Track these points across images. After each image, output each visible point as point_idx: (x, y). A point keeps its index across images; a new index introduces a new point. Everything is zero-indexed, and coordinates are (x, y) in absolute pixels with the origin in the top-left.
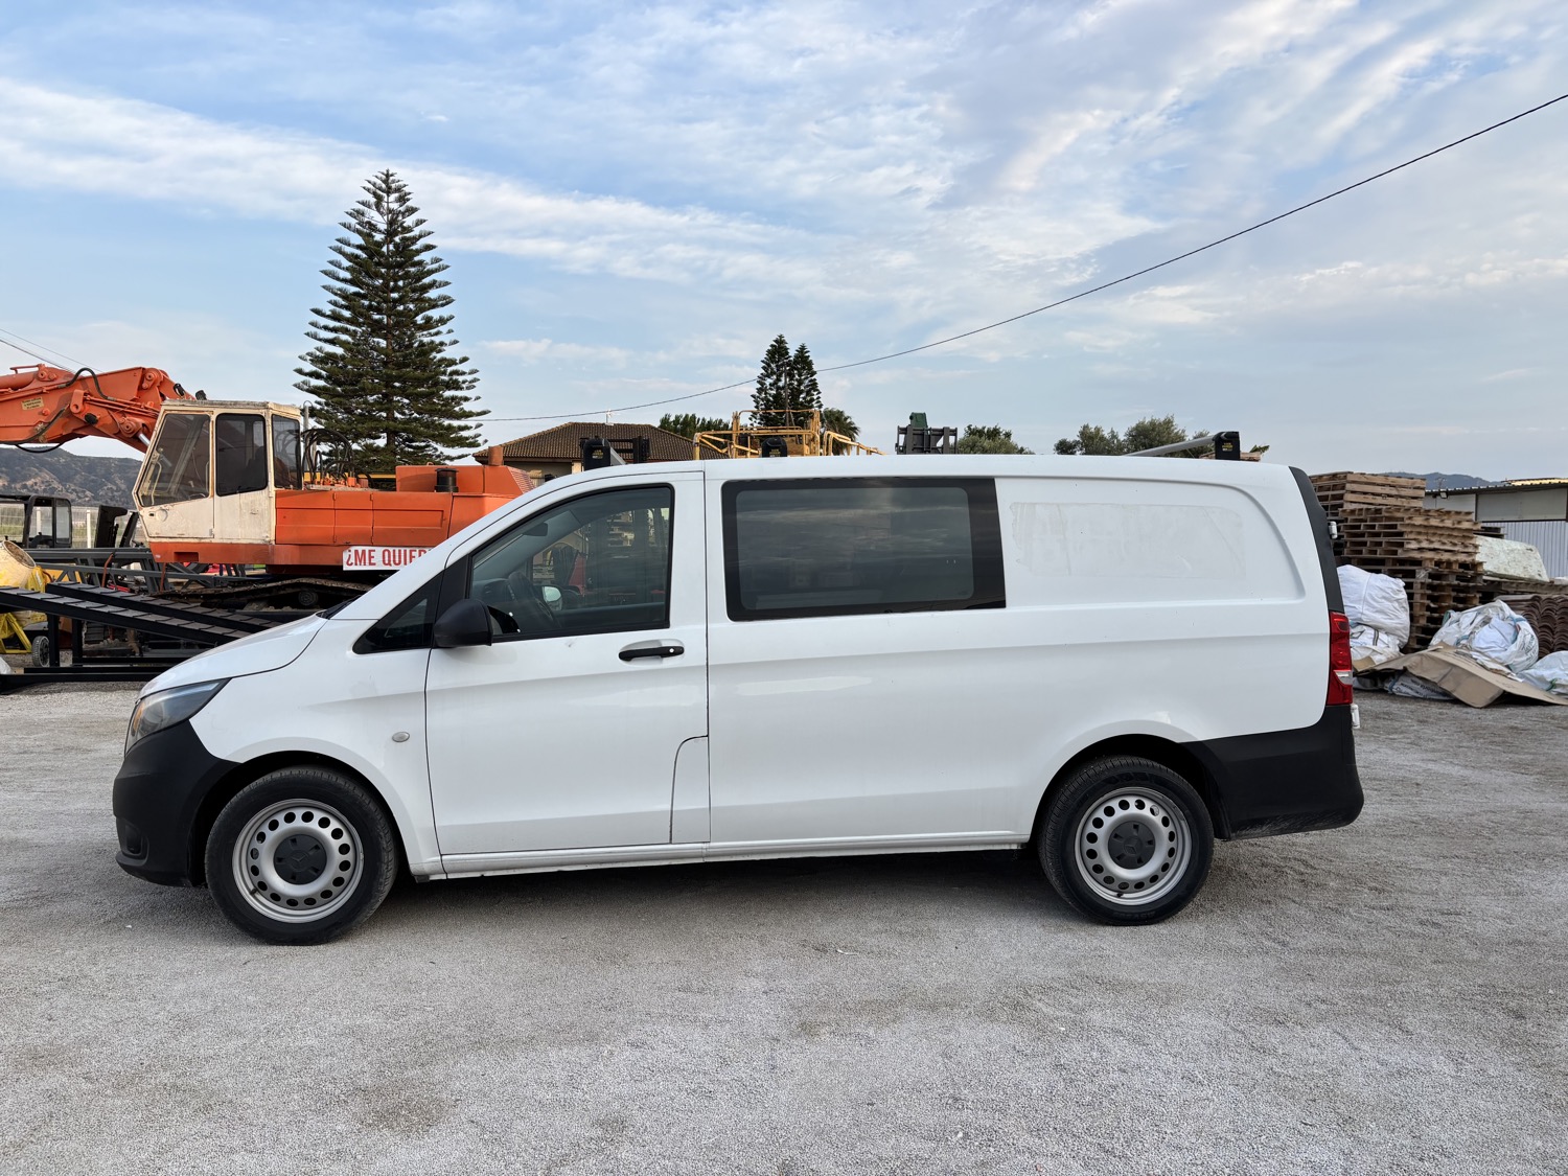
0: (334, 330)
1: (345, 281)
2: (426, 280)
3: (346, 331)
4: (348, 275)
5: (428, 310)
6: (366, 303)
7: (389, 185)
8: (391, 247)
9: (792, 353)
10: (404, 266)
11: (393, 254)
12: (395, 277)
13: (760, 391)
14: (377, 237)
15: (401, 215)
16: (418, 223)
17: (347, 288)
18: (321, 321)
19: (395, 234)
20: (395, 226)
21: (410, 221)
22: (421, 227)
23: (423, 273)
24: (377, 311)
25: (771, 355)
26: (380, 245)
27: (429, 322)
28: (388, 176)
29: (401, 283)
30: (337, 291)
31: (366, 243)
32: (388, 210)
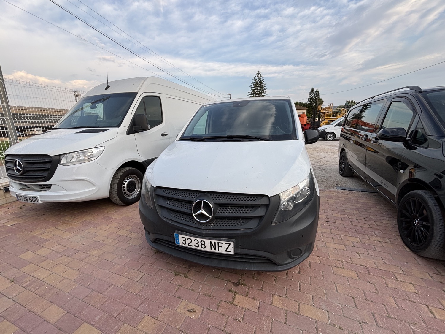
0: (251, 95)
1: (252, 88)
2: (264, 86)
3: (252, 95)
4: (253, 87)
5: (263, 90)
6: (255, 90)
7: (259, 73)
8: (259, 82)
9: (315, 90)
10: (260, 85)
11: (259, 83)
12: (259, 86)
13: (309, 97)
14: (257, 81)
15: (260, 77)
16: (262, 78)
17: (253, 89)
18: (250, 94)
19: (259, 80)
20: (259, 79)
21: (261, 78)
22: (263, 79)
23: (263, 85)
24: (257, 91)
25: (311, 91)
26: (257, 82)
27: (263, 92)
28: (259, 72)
29: (260, 87)
30: (252, 89)
31: (255, 82)
32: (258, 77)
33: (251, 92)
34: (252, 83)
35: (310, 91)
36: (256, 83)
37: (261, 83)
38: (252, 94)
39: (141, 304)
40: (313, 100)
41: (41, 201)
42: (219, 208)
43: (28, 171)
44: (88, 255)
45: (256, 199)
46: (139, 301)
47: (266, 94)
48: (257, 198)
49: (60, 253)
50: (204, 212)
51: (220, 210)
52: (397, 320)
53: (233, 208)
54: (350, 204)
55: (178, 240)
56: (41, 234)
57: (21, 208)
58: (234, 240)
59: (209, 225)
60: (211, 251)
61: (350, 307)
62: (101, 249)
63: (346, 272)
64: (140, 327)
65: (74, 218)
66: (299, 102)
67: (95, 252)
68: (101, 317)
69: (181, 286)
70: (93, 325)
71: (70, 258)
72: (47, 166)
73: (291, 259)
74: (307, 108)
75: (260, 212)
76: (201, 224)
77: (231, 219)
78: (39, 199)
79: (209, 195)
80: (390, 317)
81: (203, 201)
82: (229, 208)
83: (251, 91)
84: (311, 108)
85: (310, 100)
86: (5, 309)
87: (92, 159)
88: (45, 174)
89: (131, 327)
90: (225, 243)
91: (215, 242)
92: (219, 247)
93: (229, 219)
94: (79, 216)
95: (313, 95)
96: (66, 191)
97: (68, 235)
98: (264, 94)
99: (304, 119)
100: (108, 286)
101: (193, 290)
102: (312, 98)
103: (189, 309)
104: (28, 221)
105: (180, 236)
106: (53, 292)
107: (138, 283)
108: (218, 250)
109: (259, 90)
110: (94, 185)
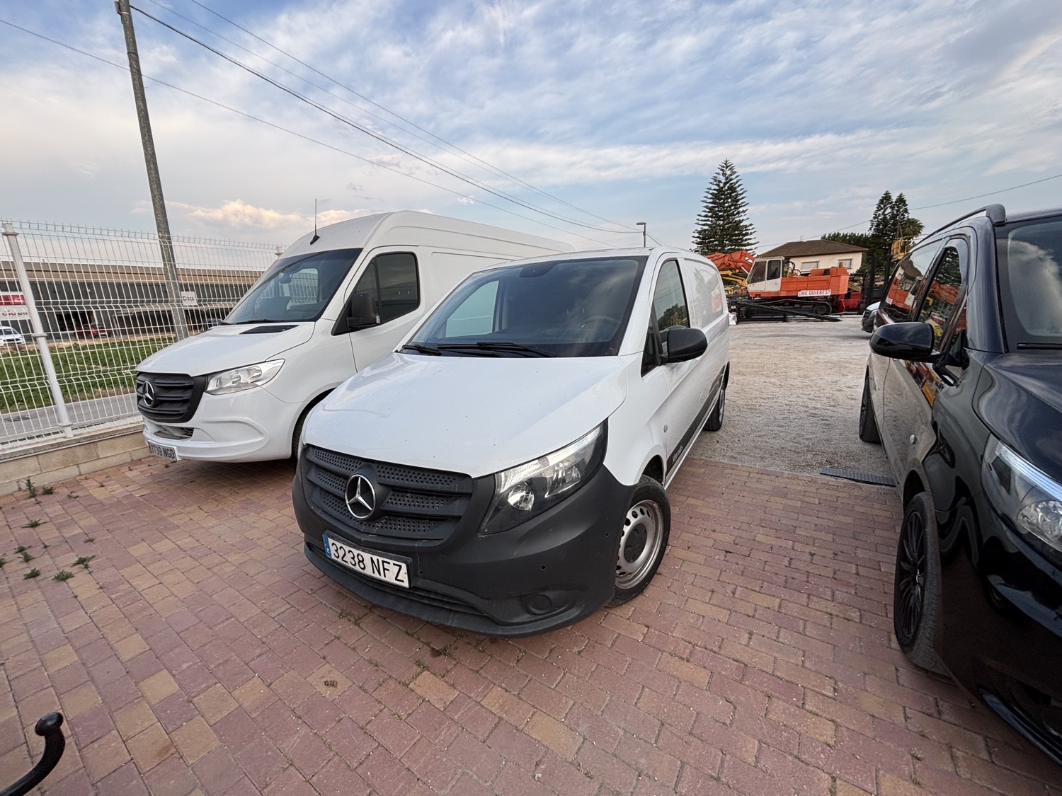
0: (705, 221)
1: (709, 203)
2: (740, 197)
3: (708, 220)
5: (738, 208)
6: (717, 209)
7: (727, 165)
8: (726, 188)
9: (894, 198)
10: (730, 194)
11: (727, 190)
12: (728, 198)
13: (874, 218)
14: (721, 185)
15: (731, 175)
16: (736, 177)
17: (711, 205)
18: (701, 218)
19: (728, 182)
20: (728, 180)
21: (733, 177)
22: (737, 179)
23: (737, 195)
24: (720, 211)
25: (881, 201)
26: (722, 188)
27: (738, 213)
28: (726, 161)
29: (730, 200)
30: (706, 207)
31: (717, 188)
32: (726, 174)
33: (704, 214)
34: (708, 192)
35: (877, 202)
36: (720, 190)
37: (732, 189)
38: (706, 219)
39: (258, 657)
40: (885, 227)
41: (179, 456)
42: (391, 492)
43: (162, 402)
44: (224, 560)
45: (451, 481)
46: (258, 652)
47: (744, 218)
48: (454, 479)
49: (184, 551)
50: (361, 499)
51: (391, 499)
52: (730, 788)
53: (415, 496)
54: (825, 515)
55: (329, 547)
56: (173, 515)
57: (167, 467)
58: (410, 560)
59: (374, 526)
60: (373, 575)
61: (642, 741)
62: (248, 553)
63: (686, 670)
64: (236, 693)
65: (234, 493)
66: (841, 233)
67: (236, 557)
68: (191, 666)
69: (339, 639)
70: (174, 676)
71: (196, 562)
72: (187, 395)
73: (528, 615)
74: (864, 249)
75: (457, 508)
76: (358, 520)
77: (413, 518)
78: (177, 454)
79: (375, 466)
80: (718, 779)
81: (361, 478)
82: (408, 495)
83: (705, 211)
84: (880, 248)
85: (878, 225)
86: (75, 627)
87: (258, 383)
88: (183, 409)
89: (224, 690)
90: (394, 564)
91: (378, 560)
92: (384, 569)
93: (409, 518)
94: (242, 488)
95: (889, 210)
96: (214, 440)
97: (211, 522)
98: (741, 218)
99: (839, 279)
100: (226, 618)
101: (354, 649)
102: (885, 218)
103: (329, 680)
104: (168, 490)
105: (331, 541)
106: (145, 613)
107: (272, 620)
108: (385, 576)
109: (727, 207)
110: (261, 434)
